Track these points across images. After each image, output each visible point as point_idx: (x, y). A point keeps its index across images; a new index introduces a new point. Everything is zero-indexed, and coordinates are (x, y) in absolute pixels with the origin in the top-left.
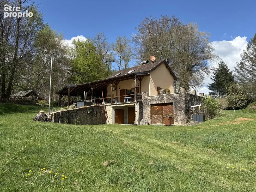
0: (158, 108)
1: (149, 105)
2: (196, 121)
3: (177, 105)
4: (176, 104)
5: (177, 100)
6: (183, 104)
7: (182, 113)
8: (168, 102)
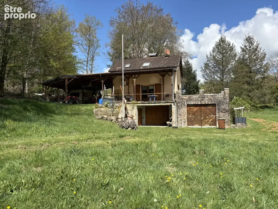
0: (195, 109)
1: (185, 106)
2: (243, 124)
3: (221, 107)
4: (219, 106)
5: (220, 101)
6: (227, 106)
7: (226, 115)
8: (210, 103)
